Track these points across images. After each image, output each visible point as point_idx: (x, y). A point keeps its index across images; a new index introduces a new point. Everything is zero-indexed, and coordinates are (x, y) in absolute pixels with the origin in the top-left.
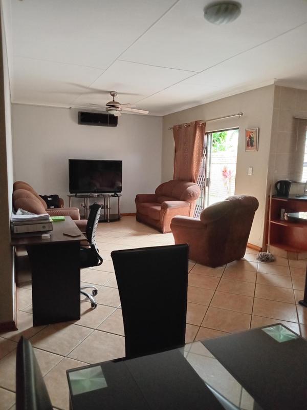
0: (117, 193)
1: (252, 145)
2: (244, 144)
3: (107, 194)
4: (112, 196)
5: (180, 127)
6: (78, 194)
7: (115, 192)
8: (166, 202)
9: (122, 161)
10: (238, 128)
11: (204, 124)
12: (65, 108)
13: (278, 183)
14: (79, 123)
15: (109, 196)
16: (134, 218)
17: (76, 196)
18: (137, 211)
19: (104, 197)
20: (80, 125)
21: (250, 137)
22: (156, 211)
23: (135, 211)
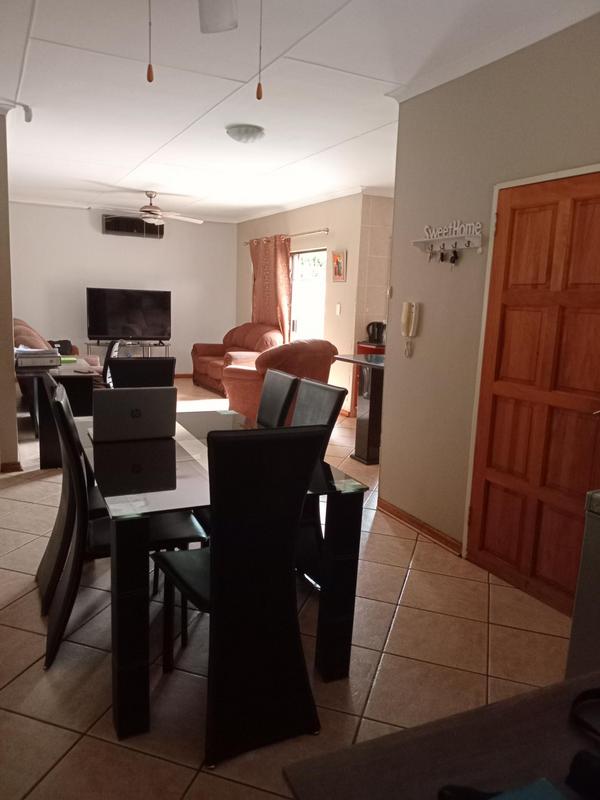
0: (164, 342)
1: (340, 274)
2: (332, 271)
3: (148, 342)
4: (155, 345)
5: (259, 242)
6: (101, 342)
7: (160, 340)
8: (230, 353)
9: (169, 293)
10: (325, 250)
11: (288, 240)
12: (82, 209)
13: (369, 325)
14: (103, 233)
15: (150, 345)
16: (191, 381)
17: (98, 344)
18: (195, 371)
19: (143, 346)
20: (105, 235)
21: (338, 263)
22: (217, 366)
23: (191, 372)
